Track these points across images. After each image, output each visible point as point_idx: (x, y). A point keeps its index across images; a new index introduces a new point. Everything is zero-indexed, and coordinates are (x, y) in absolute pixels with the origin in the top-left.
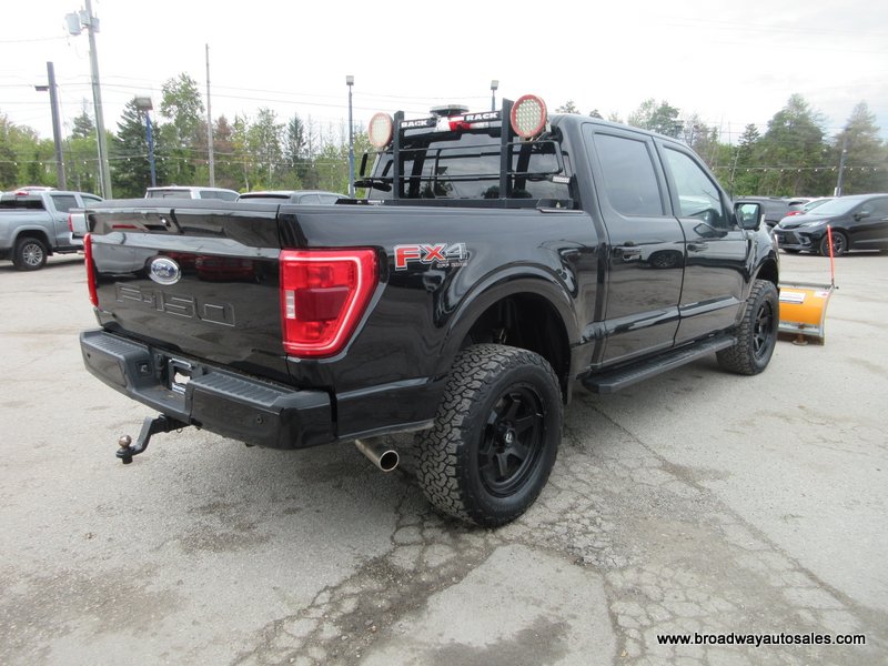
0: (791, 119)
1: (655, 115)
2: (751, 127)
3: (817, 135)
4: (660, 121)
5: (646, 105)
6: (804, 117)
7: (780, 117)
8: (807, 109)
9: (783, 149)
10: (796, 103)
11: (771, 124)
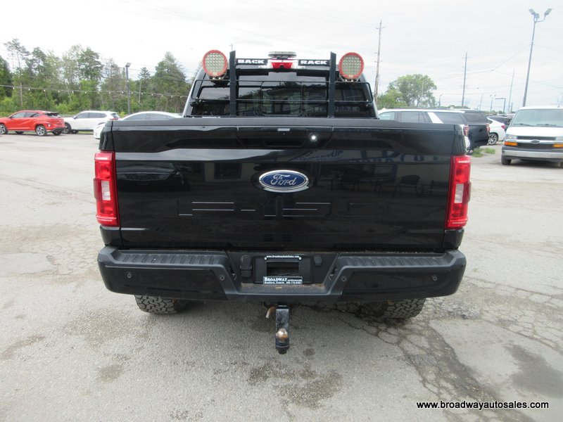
0: (167, 67)
1: (82, 55)
2: (144, 70)
3: (182, 77)
4: (87, 60)
5: (75, 48)
6: (174, 66)
7: (161, 64)
8: (175, 62)
9: (167, 84)
10: (169, 58)
11: (157, 68)
